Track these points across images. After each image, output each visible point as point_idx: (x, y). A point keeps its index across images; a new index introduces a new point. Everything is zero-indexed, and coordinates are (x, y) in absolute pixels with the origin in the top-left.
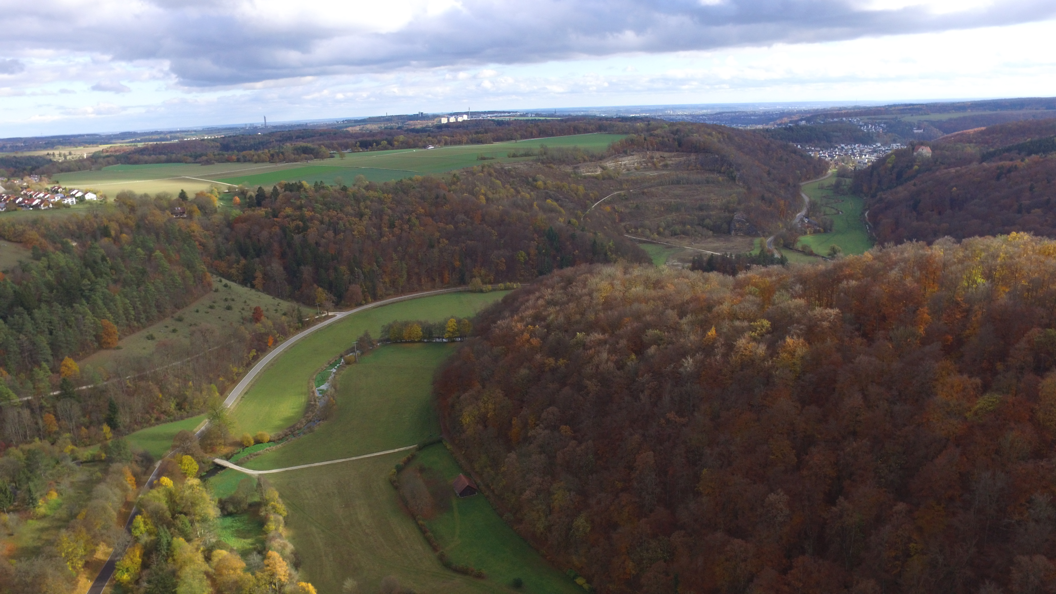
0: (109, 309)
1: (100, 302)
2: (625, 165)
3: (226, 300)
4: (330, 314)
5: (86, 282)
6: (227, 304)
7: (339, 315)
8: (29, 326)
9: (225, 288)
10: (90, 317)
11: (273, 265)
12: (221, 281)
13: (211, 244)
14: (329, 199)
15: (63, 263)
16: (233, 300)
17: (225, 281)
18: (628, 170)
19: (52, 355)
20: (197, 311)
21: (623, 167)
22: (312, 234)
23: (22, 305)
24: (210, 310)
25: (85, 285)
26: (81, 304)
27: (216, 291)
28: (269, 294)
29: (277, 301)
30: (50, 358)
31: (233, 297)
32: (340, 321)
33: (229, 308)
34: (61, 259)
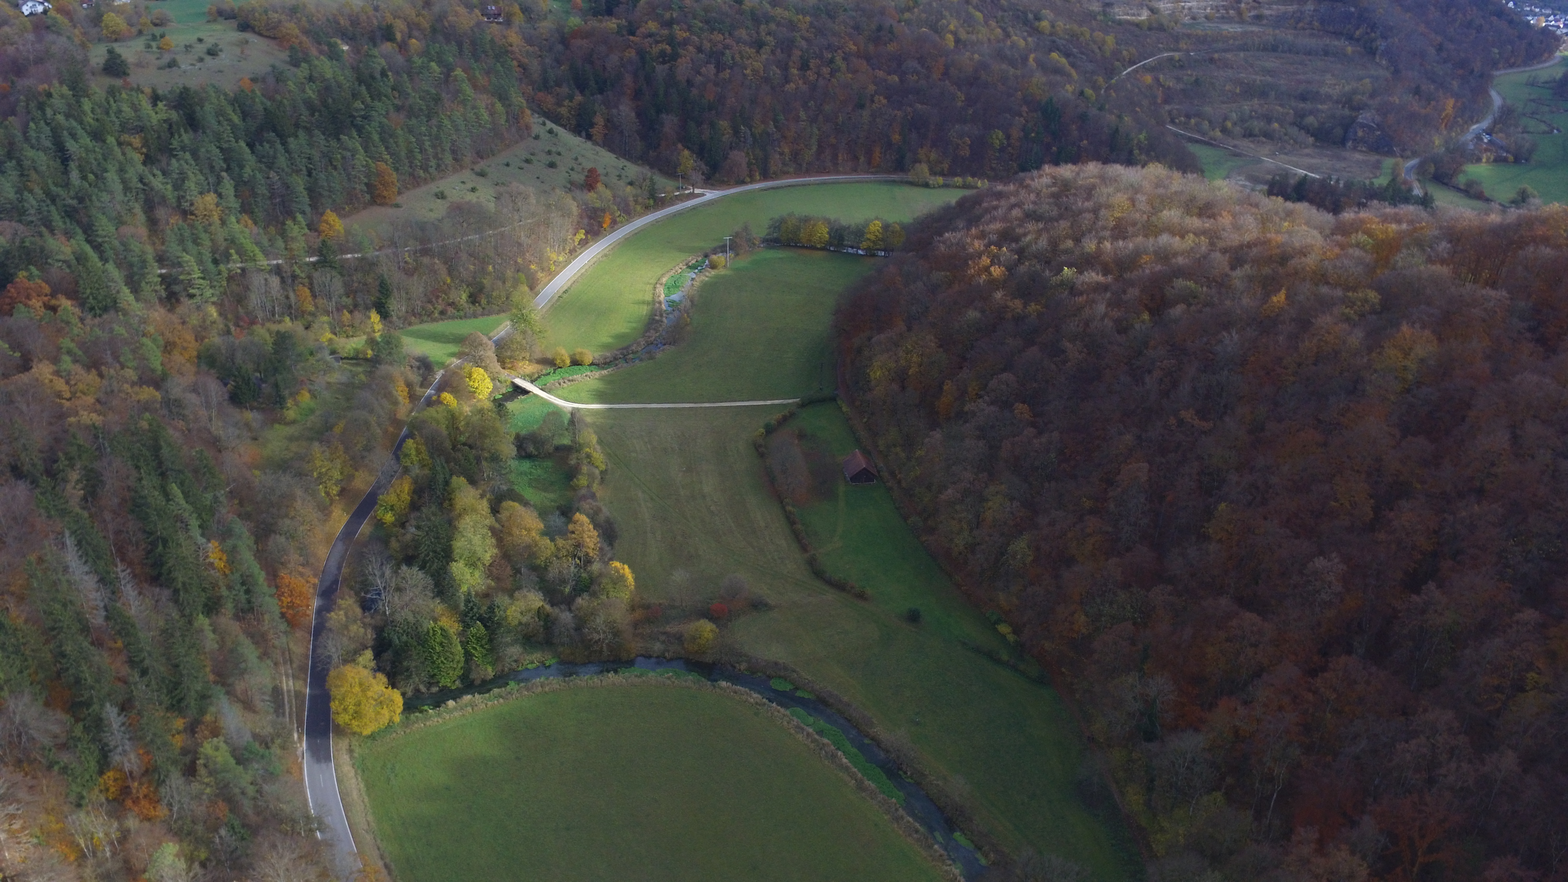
0: (387, 148)
1: (376, 137)
2: (1190, 9)
3: (549, 153)
4: (697, 191)
5: (358, 105)
6: (550, 159)
7: (710, 195)
8: (282, 161)
9: (549, 135)
10: (361, 156)
11: (621, 107)
12: (544, 124)
13: (535, 66)
14: (714, 15)
15: (329, 75)
16: (559, 154)
17: (550, 125)
18: (1194, 18)
19: (310, 205)
20: (508, 165)
21: (1186, 11)
22: (683, 67)
23: (274, 130)
24: (525, 165)
25: (357, 110)
26: (351, 137)
27: (537, 137)
28: (612, 150)
29: (623, 162)
30: (308, 209)
31: (560, 149)
32: (711, 203)
33: (552, 165)
34: (327, 68)
